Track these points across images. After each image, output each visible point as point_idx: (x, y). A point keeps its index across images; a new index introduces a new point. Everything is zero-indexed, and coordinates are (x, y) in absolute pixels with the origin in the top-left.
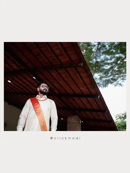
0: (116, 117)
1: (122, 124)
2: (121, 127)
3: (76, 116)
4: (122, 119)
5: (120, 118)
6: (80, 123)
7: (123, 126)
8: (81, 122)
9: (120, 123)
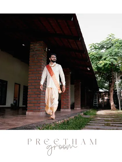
0: (91, 47)
1: (96, 55)
2: (95, 59)
3: (42, 42)
4: (97, 50)
5: (95, 48)
6: (46, 50)
7: (97, 57)
8: (48, 50)
9: (94, 54)
